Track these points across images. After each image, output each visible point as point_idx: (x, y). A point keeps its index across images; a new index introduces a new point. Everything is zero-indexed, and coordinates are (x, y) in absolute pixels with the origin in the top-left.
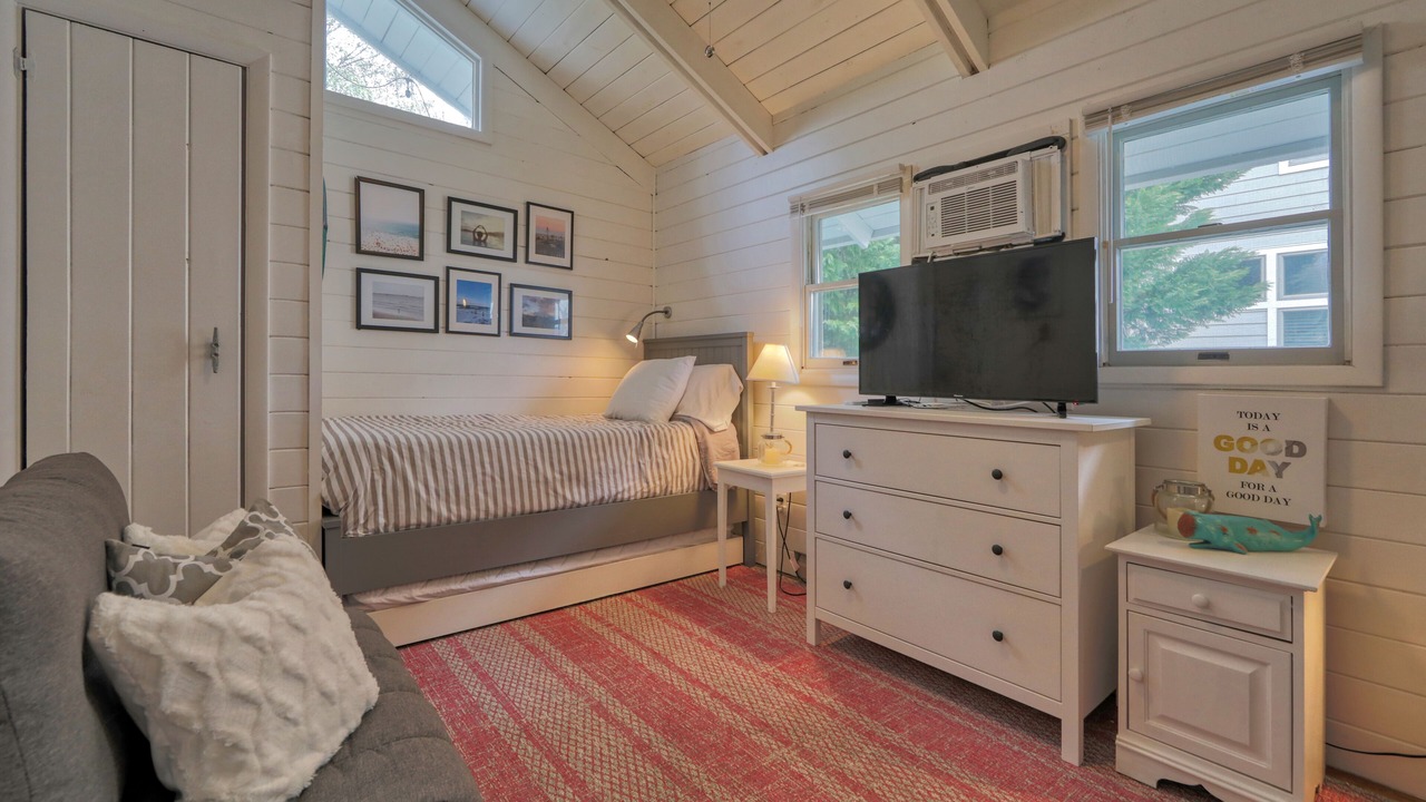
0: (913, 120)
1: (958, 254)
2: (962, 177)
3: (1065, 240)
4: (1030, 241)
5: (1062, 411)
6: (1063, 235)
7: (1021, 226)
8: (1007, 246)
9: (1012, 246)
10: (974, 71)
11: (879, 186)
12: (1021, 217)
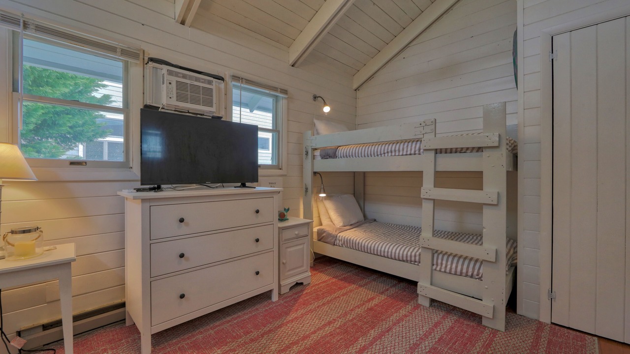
0: (143, 23)
1: (177, 111)
2: (187, 75)
3: (222, 119)
4: (210, 115)
5: (244, 185)
6: (222, 117)
7: (213, 109)
8: (201, 115)
9: (203, 115)
10: (183, 23)
11: (122, 50)
12: (214, 105)
